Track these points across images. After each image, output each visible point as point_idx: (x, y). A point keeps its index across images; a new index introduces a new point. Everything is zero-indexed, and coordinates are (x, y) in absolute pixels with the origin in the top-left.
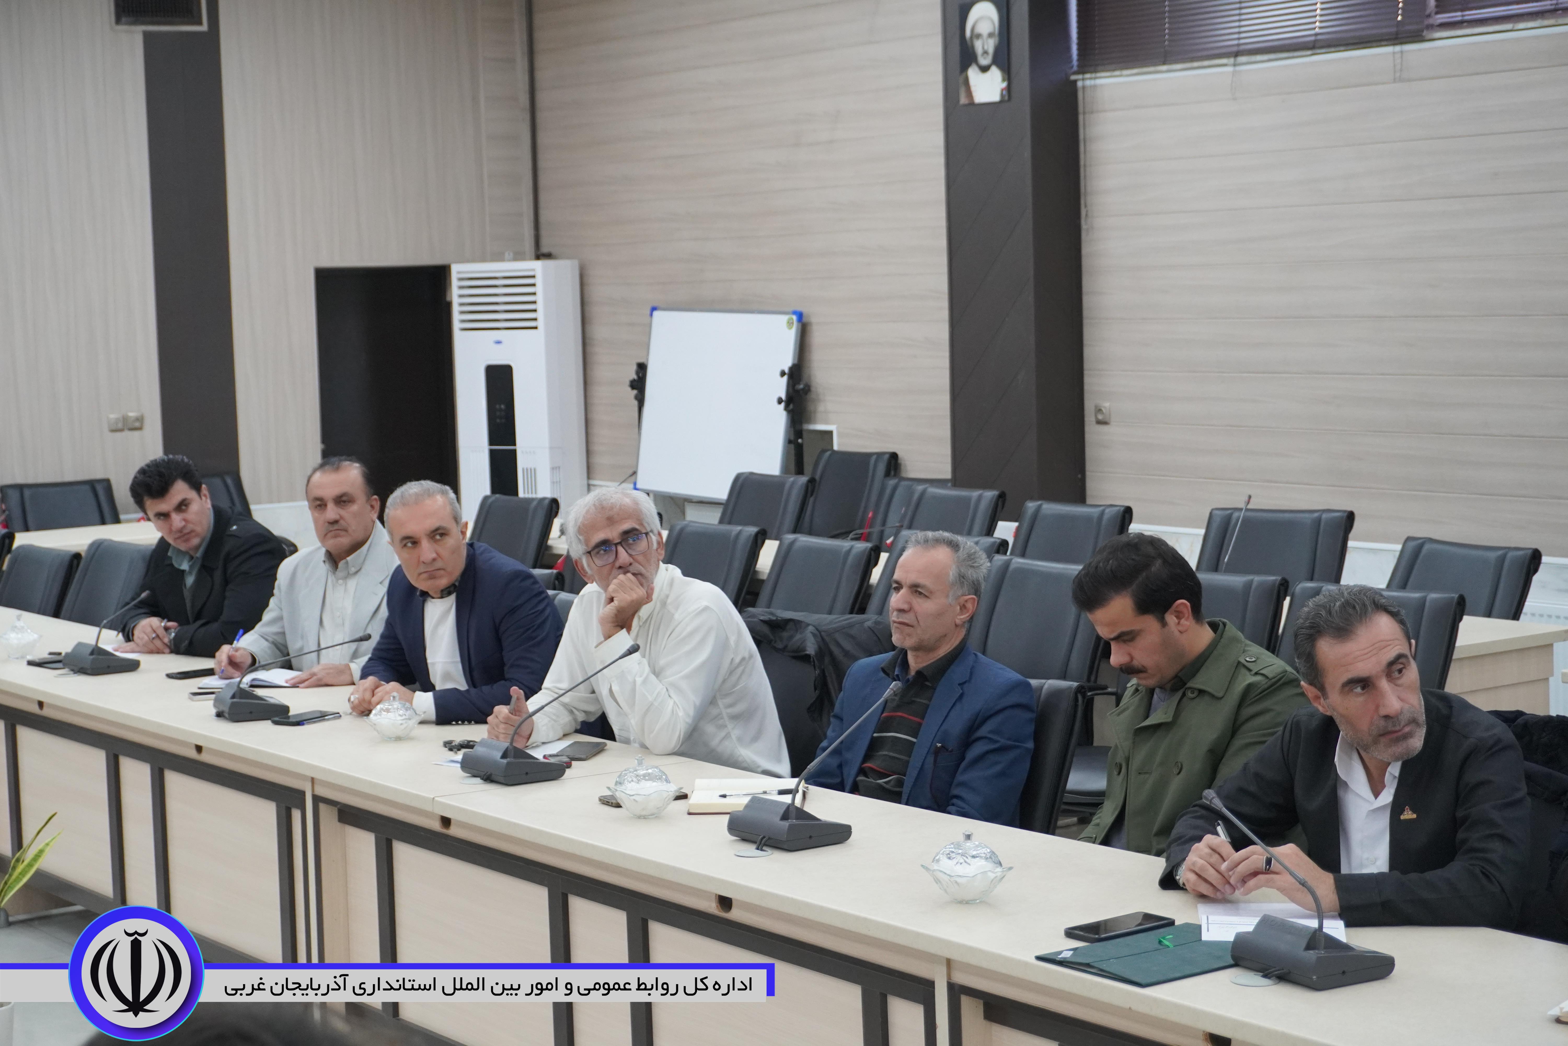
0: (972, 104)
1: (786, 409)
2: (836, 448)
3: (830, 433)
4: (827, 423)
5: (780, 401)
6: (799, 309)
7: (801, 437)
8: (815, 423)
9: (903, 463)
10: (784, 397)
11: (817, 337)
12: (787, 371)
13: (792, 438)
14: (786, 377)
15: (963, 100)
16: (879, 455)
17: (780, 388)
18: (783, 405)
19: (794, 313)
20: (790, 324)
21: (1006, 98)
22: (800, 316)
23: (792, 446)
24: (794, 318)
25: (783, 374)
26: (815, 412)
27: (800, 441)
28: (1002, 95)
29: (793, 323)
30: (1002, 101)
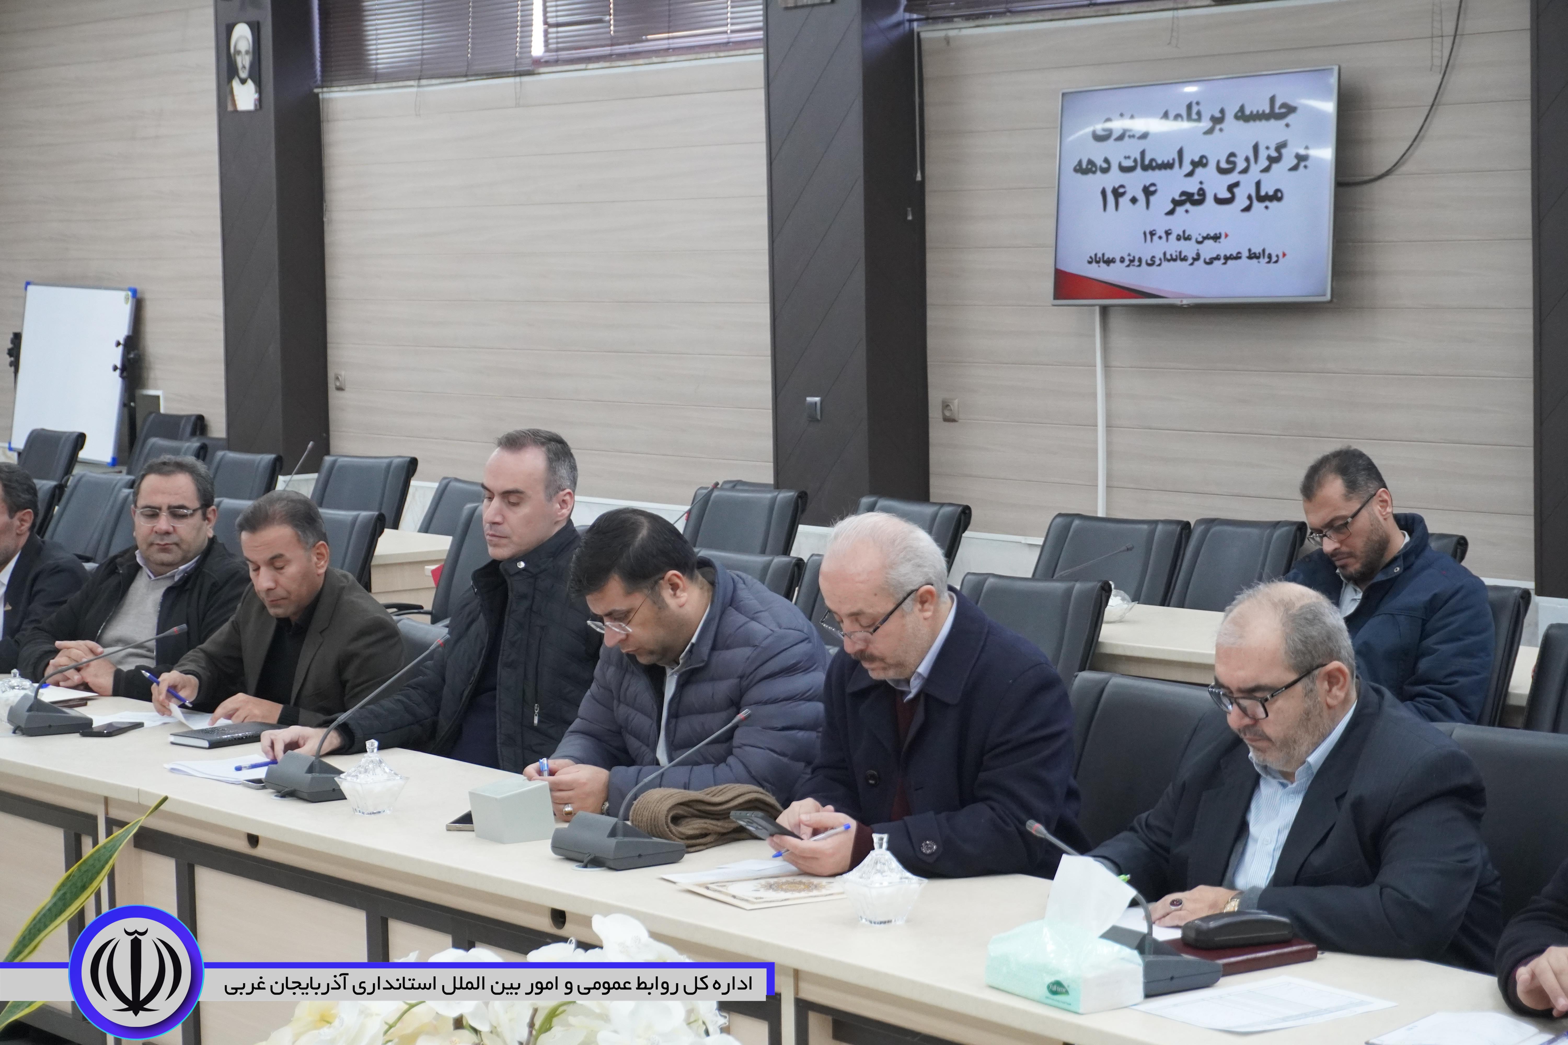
0: (236, 111)
1: (121, 376)
2: (162, 411)
3: (158, 397)
4: (156, 388)
5: (115, 368)
6: (133, 286)
7: (134, 401)
8: (148, 388)
9: (208, 423)
10: (119, 365)
11: (150, 312)
12: (122, 341)
13: (126, 402)
14: (121, 348)
15: (230, 108)
16: (188, 417)
17: (116, 356)
18: (118, 372)
19: (130, 289)
20: (127, 299)
21: (258, 107)
22: (134, 292)
23: (126, 410)
24: (130, 293)
25: (118, 344)
26: (148, 379)
27: (132, 404)
28: (256, 105)
29: (128, 298)
30: (256, 110)
